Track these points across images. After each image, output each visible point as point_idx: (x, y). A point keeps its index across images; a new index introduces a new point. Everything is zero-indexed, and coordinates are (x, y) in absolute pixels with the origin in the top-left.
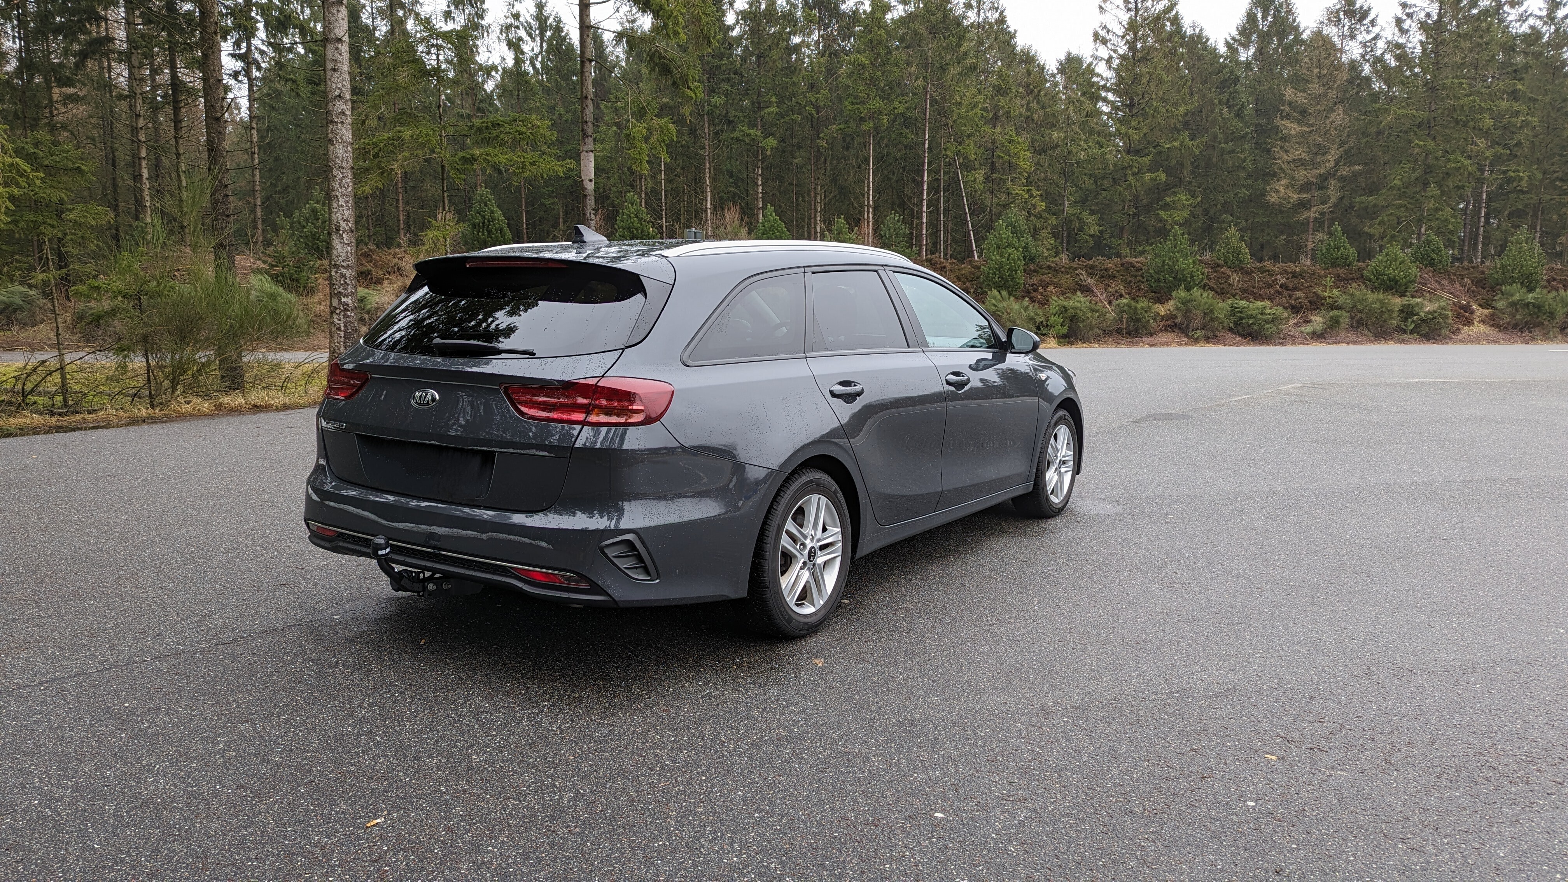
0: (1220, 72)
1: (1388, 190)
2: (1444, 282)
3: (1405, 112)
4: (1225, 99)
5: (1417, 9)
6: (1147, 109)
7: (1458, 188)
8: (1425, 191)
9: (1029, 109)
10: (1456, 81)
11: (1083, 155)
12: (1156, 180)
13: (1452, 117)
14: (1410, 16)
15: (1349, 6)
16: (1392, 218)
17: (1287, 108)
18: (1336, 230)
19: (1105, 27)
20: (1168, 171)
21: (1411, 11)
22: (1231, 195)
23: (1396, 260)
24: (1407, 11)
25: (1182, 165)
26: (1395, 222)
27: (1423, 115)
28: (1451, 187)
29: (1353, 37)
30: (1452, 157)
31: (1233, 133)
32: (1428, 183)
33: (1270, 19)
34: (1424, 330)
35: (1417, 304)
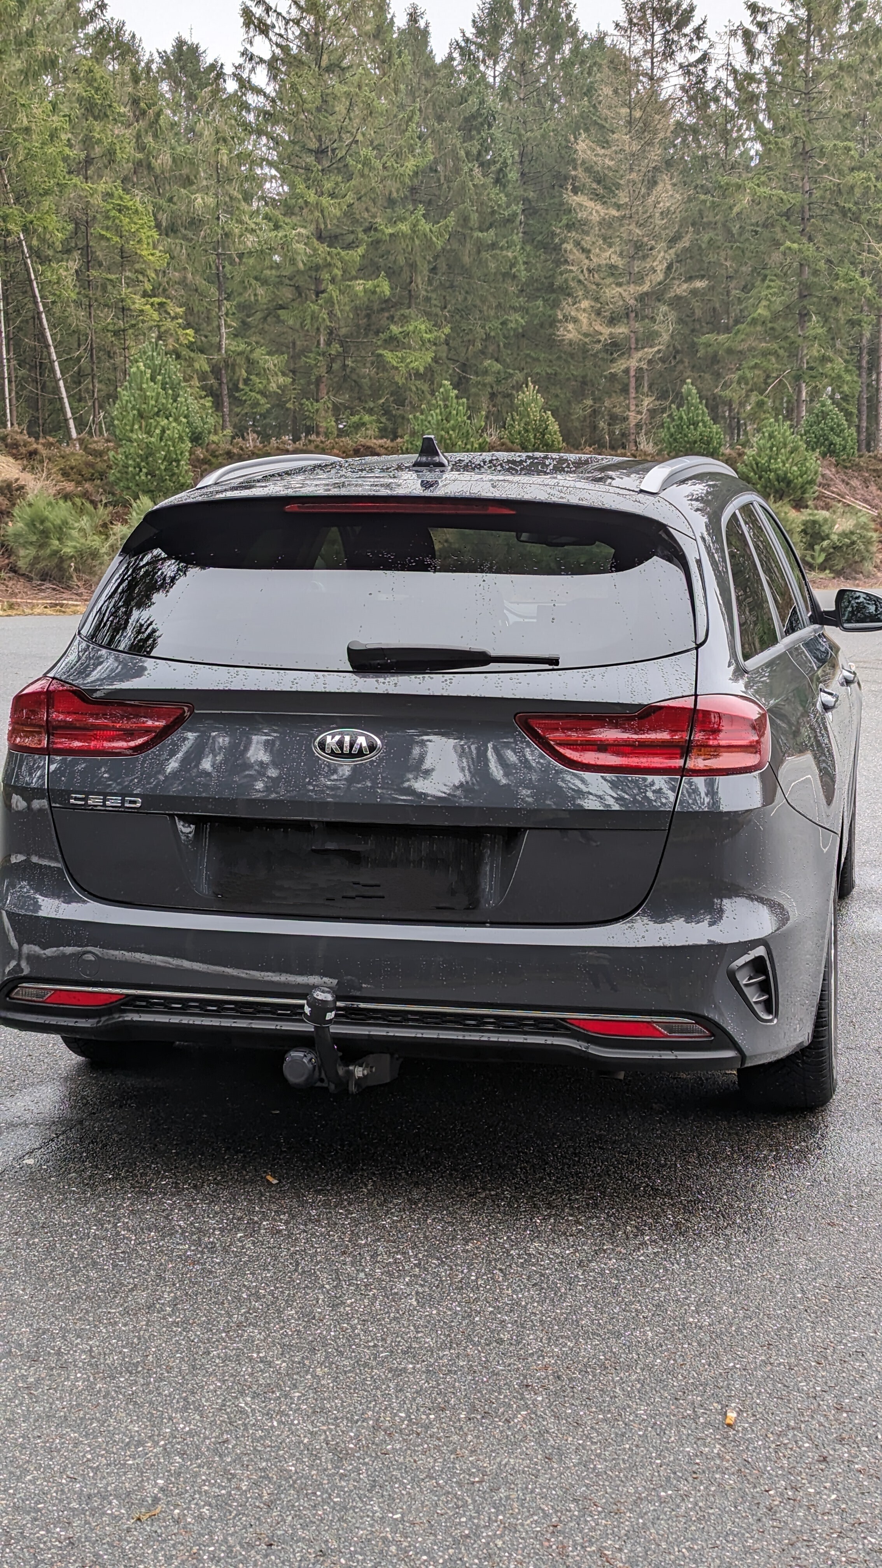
0: (464, 100)
1: (750, 324)
2: (855, 482)
3: (767, 190)
4: (475, 151)
5: (774, 17)
6: (350, 161)
7: (852, 323)
8: (802, 328)
9: (141, 147)
10: (841, 144)
11: (250, 241)
12: (374, 292)
13: (836, 204)
14: (763, 26)
16: (757, 372)
17: (580, 173)
18: (689, 393)
20: (392, 274)
21: (765, 19)
22: (497, 324)
23: (785, 445)
24: (759, 18)
25: (414, 267)
26: (762, 380)
27: (795, 199)
28: (842, 322)
29: (668, 55)
30: (841, 271)
31: (493, 212)
32: (808, 314)
33: (532, 12)
34: (838, 563)
35: (826, 520)
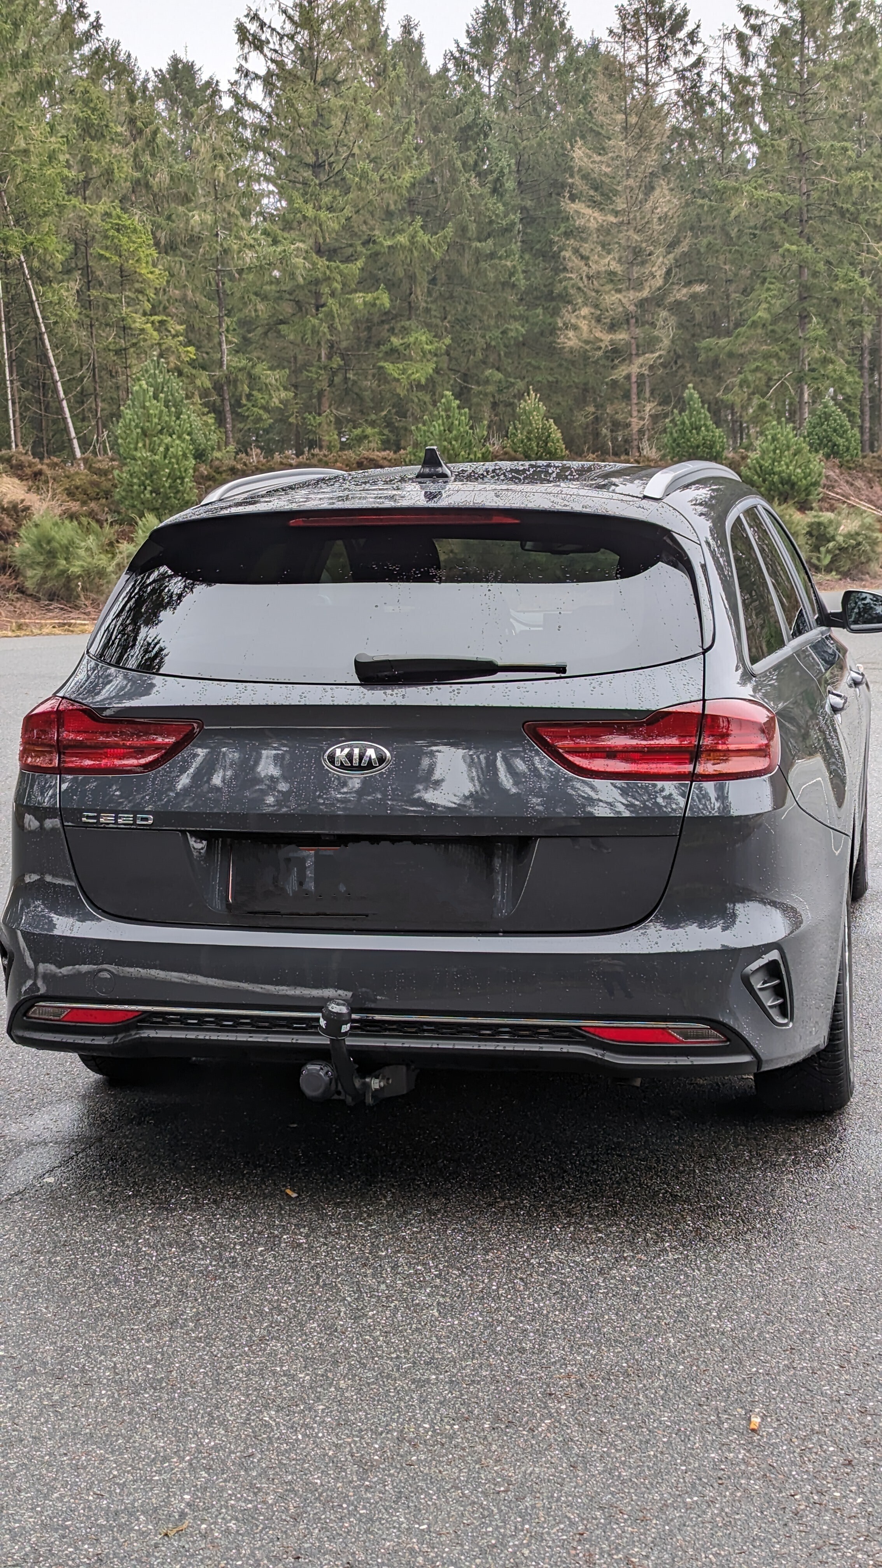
0: (459, 111)
1: (750, 327)
2: (859, 483)
3: (765, 193)
4: (471, 162)
5: (767, 19)
6: (347, 174)
7: (853, 323)
8: (803, 330)
9: (139, 166)
10: (837, 145)
11: (249, 257)
12: (374, 305)
13: (834, 205)
14: (756, 29)
15: (653, 5)
16: (759, 375)
17: (577, 180)
18: (691, 398)
19: (255, 17)
20: (391, 286)
21: (758, 22)
22: (497, 333)
23: (788, 448)
24: (753, 21)
25: (412, 278)
26: (763, 382)
27: (793, 200)
28: (843, 323)
29: (663, 60)
30: (840, 272)
31: (491, 222)
32: (808, 316)
33: (526, 21)
34: (845, 564)
35: (831, 522)
